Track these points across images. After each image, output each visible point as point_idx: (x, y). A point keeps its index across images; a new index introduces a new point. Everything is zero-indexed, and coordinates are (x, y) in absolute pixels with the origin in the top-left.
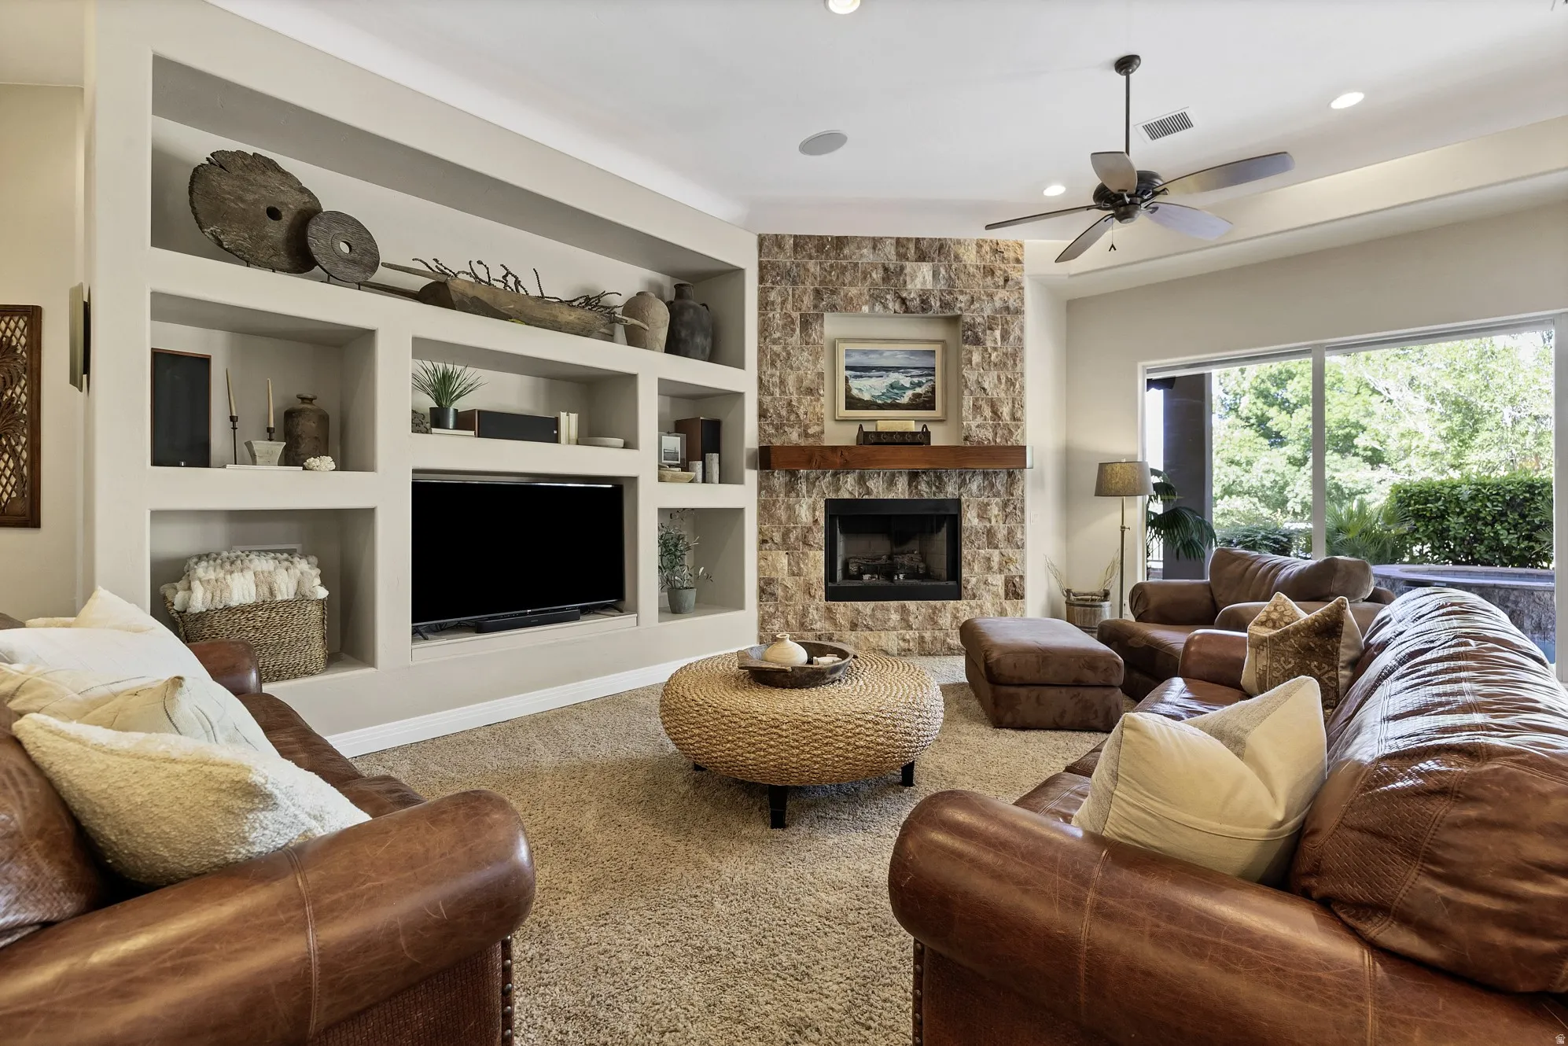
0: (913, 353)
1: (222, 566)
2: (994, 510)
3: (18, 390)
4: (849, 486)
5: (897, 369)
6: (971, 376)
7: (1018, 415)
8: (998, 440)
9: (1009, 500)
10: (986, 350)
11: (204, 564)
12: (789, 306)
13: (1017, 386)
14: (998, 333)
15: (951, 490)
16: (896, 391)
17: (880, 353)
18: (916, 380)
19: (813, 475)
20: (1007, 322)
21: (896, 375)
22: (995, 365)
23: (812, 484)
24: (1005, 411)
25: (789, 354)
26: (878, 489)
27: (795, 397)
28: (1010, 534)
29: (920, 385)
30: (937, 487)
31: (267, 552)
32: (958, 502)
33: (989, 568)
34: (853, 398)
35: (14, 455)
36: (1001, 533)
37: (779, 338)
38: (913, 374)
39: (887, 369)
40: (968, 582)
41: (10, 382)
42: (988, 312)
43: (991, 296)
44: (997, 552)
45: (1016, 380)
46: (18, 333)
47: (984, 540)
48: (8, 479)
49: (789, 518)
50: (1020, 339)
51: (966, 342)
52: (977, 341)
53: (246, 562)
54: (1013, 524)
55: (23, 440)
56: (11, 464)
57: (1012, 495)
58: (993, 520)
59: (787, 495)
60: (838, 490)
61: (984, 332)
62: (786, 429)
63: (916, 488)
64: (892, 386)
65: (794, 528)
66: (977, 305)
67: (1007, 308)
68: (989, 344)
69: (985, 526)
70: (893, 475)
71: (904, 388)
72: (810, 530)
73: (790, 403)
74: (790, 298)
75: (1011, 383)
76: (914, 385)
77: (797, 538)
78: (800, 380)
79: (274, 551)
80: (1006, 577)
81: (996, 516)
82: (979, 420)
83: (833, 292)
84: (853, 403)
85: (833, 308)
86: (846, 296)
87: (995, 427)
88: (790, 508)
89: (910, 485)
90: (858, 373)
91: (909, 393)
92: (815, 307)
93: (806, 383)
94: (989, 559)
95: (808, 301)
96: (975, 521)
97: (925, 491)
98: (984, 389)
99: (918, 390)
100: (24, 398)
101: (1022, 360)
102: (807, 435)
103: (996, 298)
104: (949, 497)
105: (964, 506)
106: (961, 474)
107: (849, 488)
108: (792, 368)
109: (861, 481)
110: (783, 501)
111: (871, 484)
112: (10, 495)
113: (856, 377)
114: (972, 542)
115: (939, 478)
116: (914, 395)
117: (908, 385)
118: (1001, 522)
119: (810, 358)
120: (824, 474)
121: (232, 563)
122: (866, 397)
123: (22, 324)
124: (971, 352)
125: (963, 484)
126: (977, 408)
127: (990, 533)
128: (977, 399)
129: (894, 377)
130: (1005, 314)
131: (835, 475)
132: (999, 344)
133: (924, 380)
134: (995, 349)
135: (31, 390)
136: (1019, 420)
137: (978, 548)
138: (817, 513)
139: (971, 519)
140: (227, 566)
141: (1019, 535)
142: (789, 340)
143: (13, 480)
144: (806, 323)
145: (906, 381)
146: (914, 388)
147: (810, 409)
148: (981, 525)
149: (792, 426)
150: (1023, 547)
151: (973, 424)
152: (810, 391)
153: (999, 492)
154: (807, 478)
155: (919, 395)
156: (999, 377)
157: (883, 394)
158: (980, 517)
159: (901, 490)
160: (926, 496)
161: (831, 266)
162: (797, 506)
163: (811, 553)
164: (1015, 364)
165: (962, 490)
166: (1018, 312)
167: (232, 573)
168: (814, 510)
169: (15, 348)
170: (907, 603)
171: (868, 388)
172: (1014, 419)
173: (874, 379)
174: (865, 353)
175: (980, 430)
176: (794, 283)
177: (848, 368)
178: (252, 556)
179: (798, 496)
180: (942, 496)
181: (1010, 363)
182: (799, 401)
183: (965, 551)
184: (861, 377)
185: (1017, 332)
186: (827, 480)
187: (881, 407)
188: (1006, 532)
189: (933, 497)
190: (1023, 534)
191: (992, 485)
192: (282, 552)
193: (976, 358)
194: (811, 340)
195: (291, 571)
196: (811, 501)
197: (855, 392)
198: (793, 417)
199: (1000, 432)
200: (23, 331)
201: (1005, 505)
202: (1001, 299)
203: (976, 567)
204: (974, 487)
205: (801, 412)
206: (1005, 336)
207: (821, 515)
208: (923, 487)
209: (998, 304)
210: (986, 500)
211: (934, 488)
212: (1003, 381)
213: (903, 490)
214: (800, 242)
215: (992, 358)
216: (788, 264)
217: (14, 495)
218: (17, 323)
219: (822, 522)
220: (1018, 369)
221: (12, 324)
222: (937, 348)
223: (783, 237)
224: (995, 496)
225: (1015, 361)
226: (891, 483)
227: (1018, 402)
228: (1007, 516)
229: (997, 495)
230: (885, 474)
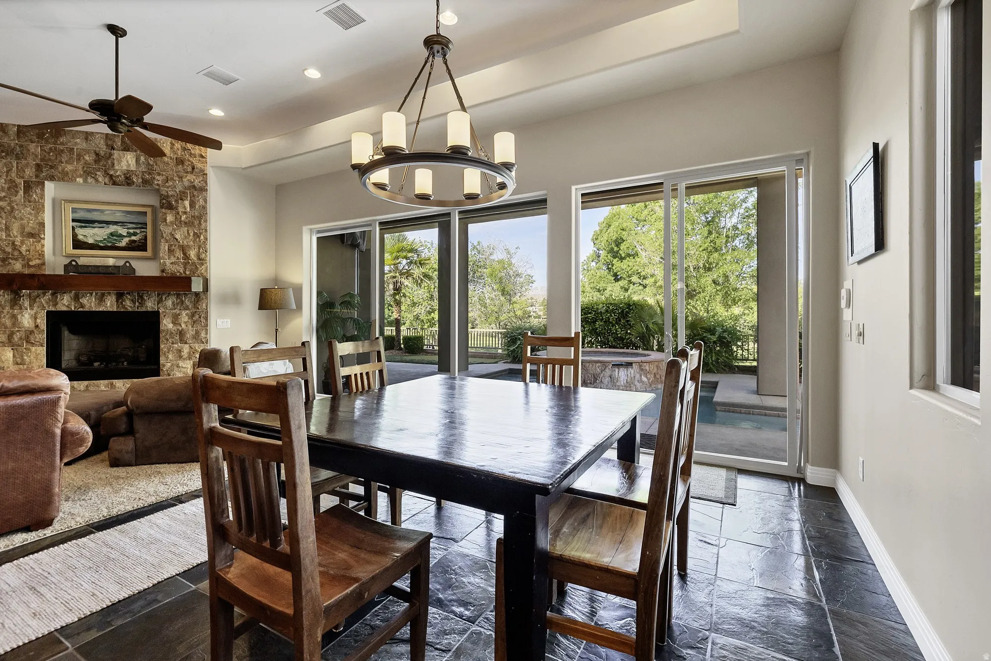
0: (129, 212)
2: (184, 317)
4: (65, 302)
5: (115, 223)
6: (166, 230)
7: (203, 256)
8: (188, 273)
9: (196, 312)
10: (178, 213)
12: (13, 175)
13: (202, 237)
14: (187, 203)
15: (150, 305)
16: (115, 238)
17: (102, 211)
18: (132, 231)
19: (36, 293)
20: (194, 196)
21: (115, 227)
22: (186, 223)
23: (33, 301)
24: (192, 254)
25: (12, 208)
26: (90, 303)
27: (18, 240)
28: (197, 334)
29: (135, 234)
30: (140, 303)
32: (157, 314)
33: (181, 357)
34: (79, 241)
36: (190, 332)
37: (4, 197)
38: (129, 227)
39: (108, 223)
40: (164, 366)
42: (179, 188)
43: (181, 178)
44: (187, 346)
45: (201, 234)
47: (177, 338)
49: (14, 325)
50: (204, 208)
51: (162, 207)
52: (170, 207)
54: (199, 328)
57: (198, 309)
58: (183, 326)
59: (12, 308)
60: (55, 305)
61: (177, 201)
62: (11, 261)
63: (122, 303)
64: (112, 234)
65: (18, 331)
66: (171, 183)
67: (194, 187)
68: (181, 210)
69: (178, 329)
70: (103, 295)
71: (121, 236)
72: (32, 332)
73: (13, 243)
74: (14, 169)
75: (196, 235)
76: (129, 235)
77: (21, 338)
78: (23, 227)
80: (194, 362)
81: (185, 323)
82: (173, 260)
83: (51, 167)
84: (78, 244)
85: (52, 178)
86: (63, 170)
87: (185, 265)
88: (14, 317)
89: (117, 301)
90: (83, 224)
91: (126, 240)
92: (37, 176)
93: (27, 230)
94: (180, 351)
95: (29, 172)
96: (171, 326)
97: (128, 305)
98: (177, 240)
99: (133, 238)
101: (206, 221)
102: (30, 266)
103: (185, 180)
104: (149, 309)
105: (162, 316)
106: (159, 295)
107: (65, 303)
108: (15, 218)
109: (76, 298)
110: (8, 312)
111: (84, 301)
113: (81, 227)
114: (167, 340)
115: (141, 297)
116: (130, 241)
117: (125, 234)
118: (190, 326)
119: (33, 212)
120: (44, 294)
122: (91, 241)
124: (165, 214)
125: (160, 301)
126: (171, 251)
127: (181, 333)
128: (171, 245)
129: (113, 228)
130: (193, 190)
131: (53, 294)
132: (188, 209)
134: (185, 213)
136: (203, 260)
137: (172, 344)
138: (38, 321)
139: (166, 324)
141: (203, 335)
142: (14, 198)
144: (28, 187)
145: (123, 232)
146: (130, 236)
147: (32, 248)
148: (175, 328)
149: (16, 259)
150: (207, 343)
151: (168, 262)
152: (31, 235)
153: (187, 306)
154: (30, 295)
155: (134, 241)
156: (188, 231)
157: (105, 239)
158: (174, 323)
159: (110, 304)
160: (130, 309)
161: (51, 149)
162: (19, 317)
163: (33, 349)
164: (200, 223)
165: (160, 305)
166: (203, 189)
168: (36, 318)
170: (114, 381)
171: (90, 235)
172: (199, 259)
173: (96, 229)
174: (89, 211)
175: (172, 264)
176: (18, 158)
177: (73, 220)
179: (21, 309)
180: (144, 309)
181: (196, 222)
182: (22, 242)
183: (162, 346)
184: (86, 227)
185: (201, 202)
186: (46, 298)
187: (102, 248)
188: (194, 333)
189: (136, 310)
190: (207, 334)
191: (182, 302)
193: (170, 218)
194: (32, 199)
196: (33, 312)
197: (80, 237)
198: (16, 253)
199: (188, 267)
201: (193, 315)
202: (188, 180)
203: (170, 356)
204: (169, 303)
205: (23, 249)
206: (192, 205)
207: (43, 323)
208: (128, 303)
209: (186, 184)
210: (178, 312)
211: (137, 304)
212: (192, 234)
213: (112, 305)
214: (22, 130)
215: (183, 219)
216: (12, 145)
219: (44, 327)
220: (203, 227)
222: (149, 210)
223: (7, 125)
224: (185, 309)
225: (200, 222)
226: (101, 299)
227: (203, 247)
228: (194, 322)
229: (187, 308)
230: (96, 294)
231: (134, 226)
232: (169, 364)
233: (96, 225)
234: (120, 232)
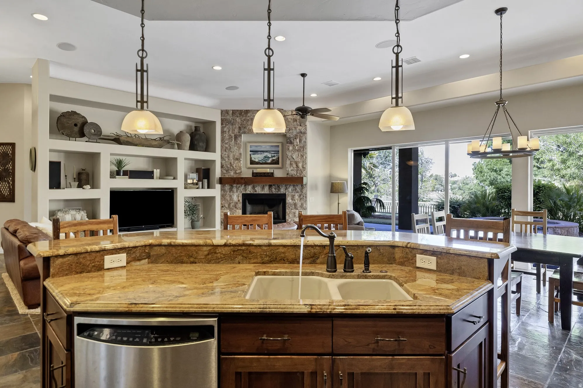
0: (272, 146)
1: (64, 212)
2: (297, 197)
3: (9, 165)
4: (249, 189)
5: (267, 151)
6: (289, 154)
7: (305, 166)
8: (298, 175)
9: (301, 194)
10: (294, 145)
11: (59, 212)
12: (231, 132)
13: (304, 157)
14: (298, 140)
15: (282, 191)
16: (266, 158)
18: (273, 155)
19: (238, 186)
20: (301, 136)
21: (266, 153)
22: (297, 150)
23: (237, 189)
24: (300, 165)
25: (230, 147)
26: (259, 190)
27: (232, 161)
28: (302, 204)
29: (274, 156)
30: (278, 190)
31: (74, 209)
32: (285, 195)
33: (295, 216)
34: (252, 161)
35: (9, 183)
36: (299, 204)
37: (228, 142)
39: (263, 151)
40: (288, 220)
41: (7, 163)
42: (295, 133)
43: (296, 128)
44: (297, 211)
45: (304, 155)
46: (9, 150)
47: (294, 207)
48: (7, 189)
49: (230, 199)
50: (305, 142)
51: (287, 143)
52: (291, 143)
53: (69, 212)
54: (303, 202)
55: (11, 179)
56: (8, 185)
57: (303, 192)
58: (296, 201)
59: (230, 192)
60: (246, 191)
61: (294, 140)
62: (230, 171)
63: (271, 190)
65: (232, 202)
66: (291, 131)
67: (301, 132)
68: (295, 144)
69: (294, 202)
70: (264, 186)
71: (269, 158)
72: (237, 203)
73: (231, 163)
74: (231, 130)
75: (302, 156)
76: (272, 157)
77: (233, 206)
78: (234, 156)
79: (75, 209)
81: (297, 199)
82: (292, 168)
83: (245, 128)
84: (252, 162)
85: (244, 133)
86: (249, 129)
87: (297, 170)
88: (230, 196)
89: (269, 189)
91: (271, 159)
92: (239, 132)
93: (236, 157)
94: (295, 213)
95: (236, 131)
96: (291, 201)
97: (274, 191)
98: (294, 158)
99: (274, 158)
100: (11, 168)
101: (306, 149)
102: (236, 173)
103: (297, 129)
104: (282, 193)
105: (287, 196)
106: (286, 186)
107: (249, 190)
108: (231, 152)
109: (254, 188)
110: (229, 194)
111: (256, 189)
112: (7, 193)
113: (253, 154)
114: (289, 208)
115: (279, 187)
116: (272, 160)
117: (270, 157)
118: (299, 201)
119: (237, 149)
120: (242, 186)
121: (66, 212)
122: (257, 160)
123: (10, 148)
124: (289, 146)
125: (286, 189)
126: (291, 164)
127: (295, 205)
128: (291, 161)
129: (266, 154)
130: (300, 134)
131: (245, 186)
132: (298, 144)
133: (275, 155)
134: (297, 145)
135: (13, 165)
136: (305, 168)
137: (291, 210)
138: (239, 198)
139: (289, 200)
140: (65, 213)
141: (305, 205)
142: (231, 143)
143: (8, 189)
144: (236, 137)
145: (270, 155)
146: (272, 158)
147: (237, 165)
148: (292, 202)
149: (231, 170)
150: (306, 209)
151: (290, 170)
152: (237, 159)
153: (298, 191)
154: (236, 187)
156: (298, 154)
157: (262, 160)
158: (292, 199)
159: (266, 191)
160: (274, 193)
161: (244, 119)
162: (233, 196)
163: (237, 211)
164: (304, 150)
165: (286, 191)
166: (305, 133)
167: (66, 214)
168: (238, 197)
169: (9, 154)
171: (257, 157)
172: (303, 168)
173: (259, 155)
174: (256, 146)
175: (292, 171)
176: (232, 125)
177: (251, 151)
178: (70, 210)
179: (233, 192)
180: (280, 193)
181: (302, 149)
182: (234, 162)
183: (287, 211)
185: (304, 140)
186: (242, 187)
187: (261, 164)
188: (300, 204)
189: (277, 193)
190: (306, 205)
191: (296, 189)
192: (77, 209)
193: (291, 148)
194: (238, 143)
195: (80, 214)
196: (237, 194)
197: (253, 159)
198: (232, 168)
199: (298, 172)
200: (11, 149)
201: (300, 196)
202: (299, 129)
203: (290, 216)
204: (290, 190)
205: (234, 166)
206: (300, 141)
207: (241, 199)
208: (273, 190)
209: (298, 131)
210: (294, 194)
211: (277, 190)
212: (300, 156)
213: (267, 191)
214: (234, 112)
215: (296, 148)
216: (230, 119)
217: (8, 193)
218: (9, 147)
219: (241, 201)
220: (305, 152)
221: (8, 148)
222: (280, 145)
223: (229, 110)
225: (303, 149)
226: (263, 188)
227: (304, 162)
228: (301, 199)
229: (297, 192)
230: (261, 185)
231: (274, 152)
232: (290, 219)
233: (259, 153)
234: (268, 156)
